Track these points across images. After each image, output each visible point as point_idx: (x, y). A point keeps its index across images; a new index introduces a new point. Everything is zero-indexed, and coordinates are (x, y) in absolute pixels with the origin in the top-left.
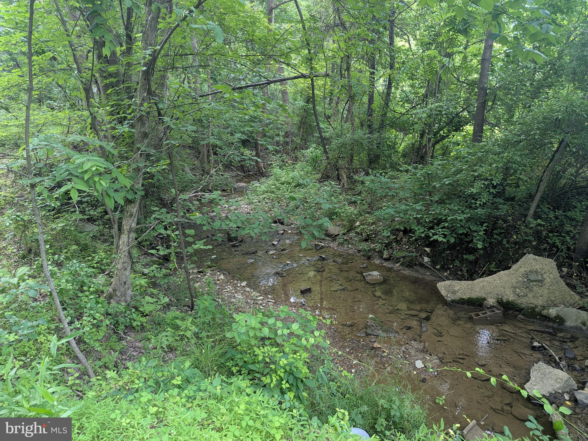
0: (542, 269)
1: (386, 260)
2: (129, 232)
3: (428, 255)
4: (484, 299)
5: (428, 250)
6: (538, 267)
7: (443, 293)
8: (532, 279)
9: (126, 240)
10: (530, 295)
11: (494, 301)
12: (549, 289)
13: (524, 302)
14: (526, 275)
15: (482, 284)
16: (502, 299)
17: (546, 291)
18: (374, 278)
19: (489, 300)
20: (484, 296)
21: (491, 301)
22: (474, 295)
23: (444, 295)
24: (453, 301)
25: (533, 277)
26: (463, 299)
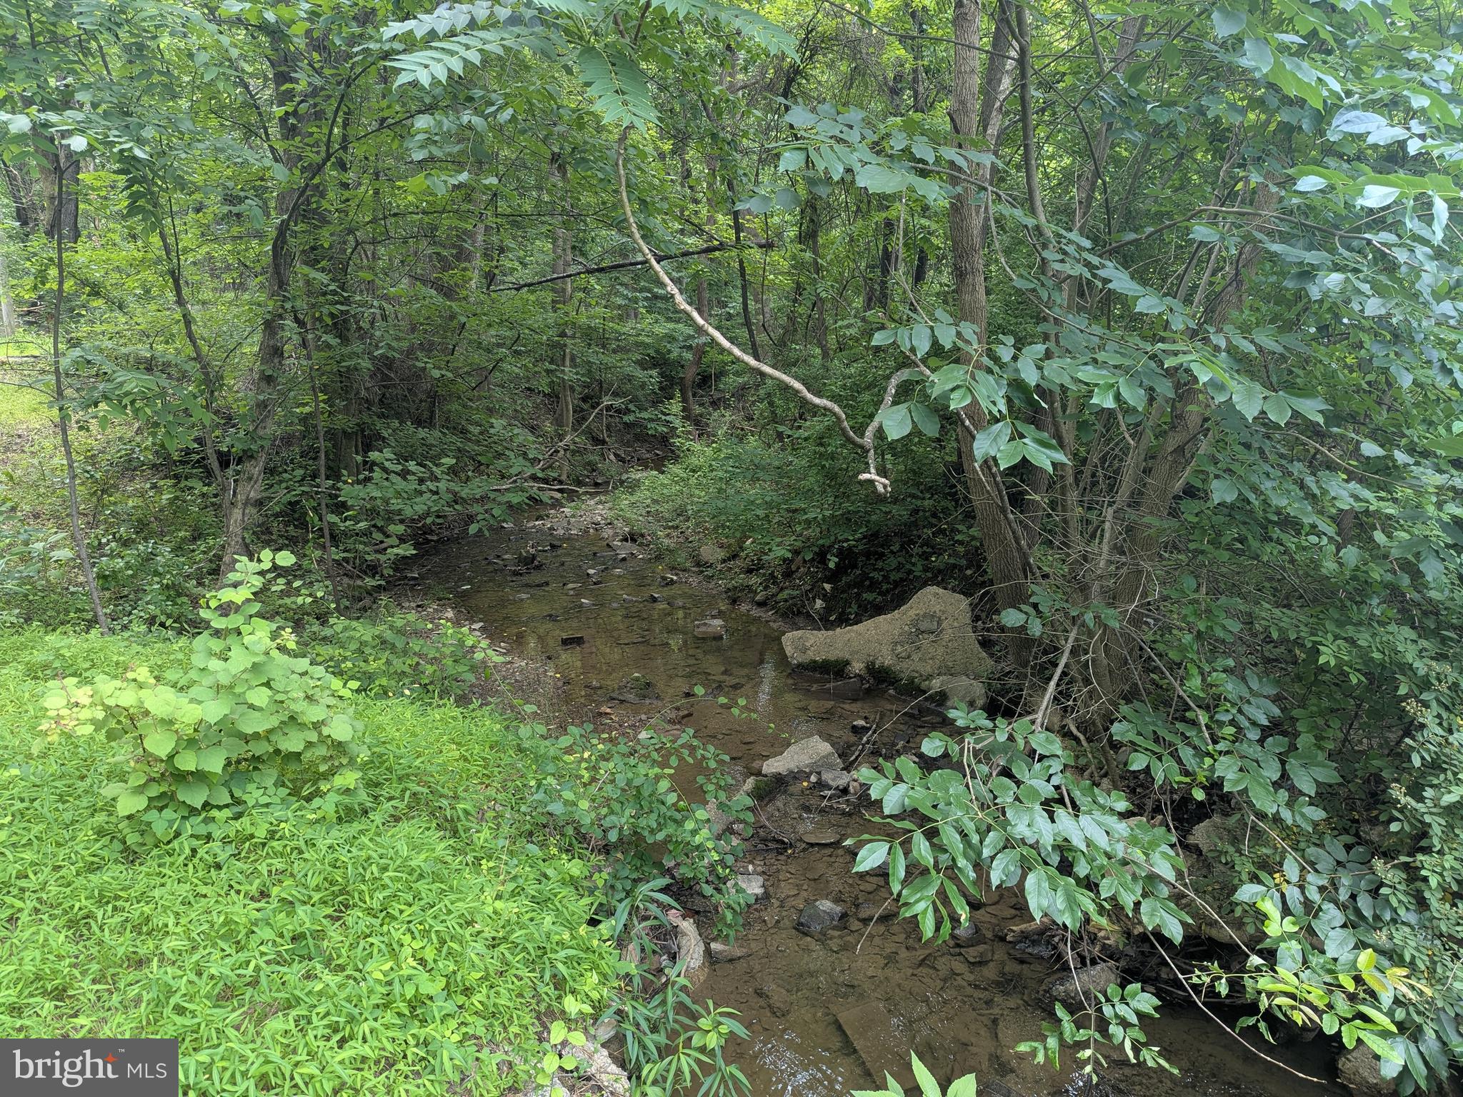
0: (944, 612)
1: (761, 604)
2: (245, 504)
3: (825, 597)
4: (847, 663)
5: (827, 587)
6: (937, 608)
7: (789, 650)
8: (922, 628)
9: (240, 517)
10: (915, 657)
11: (862, 666)
12: (947, 647)
13: (906, 669)
14: (915, 623)
15: (848, 636)
16: (873, 663)
17: (941, 650)
18: (710, 630)
19: (854, 664)
20: (847, 656)
21: (857, 667)
22: (833, 655)
23: (789, 654)
24: (799, 665)
25: (924, 625)
26: (815, 662)
